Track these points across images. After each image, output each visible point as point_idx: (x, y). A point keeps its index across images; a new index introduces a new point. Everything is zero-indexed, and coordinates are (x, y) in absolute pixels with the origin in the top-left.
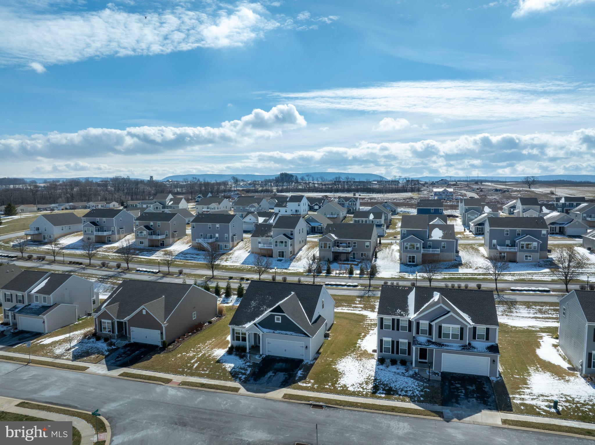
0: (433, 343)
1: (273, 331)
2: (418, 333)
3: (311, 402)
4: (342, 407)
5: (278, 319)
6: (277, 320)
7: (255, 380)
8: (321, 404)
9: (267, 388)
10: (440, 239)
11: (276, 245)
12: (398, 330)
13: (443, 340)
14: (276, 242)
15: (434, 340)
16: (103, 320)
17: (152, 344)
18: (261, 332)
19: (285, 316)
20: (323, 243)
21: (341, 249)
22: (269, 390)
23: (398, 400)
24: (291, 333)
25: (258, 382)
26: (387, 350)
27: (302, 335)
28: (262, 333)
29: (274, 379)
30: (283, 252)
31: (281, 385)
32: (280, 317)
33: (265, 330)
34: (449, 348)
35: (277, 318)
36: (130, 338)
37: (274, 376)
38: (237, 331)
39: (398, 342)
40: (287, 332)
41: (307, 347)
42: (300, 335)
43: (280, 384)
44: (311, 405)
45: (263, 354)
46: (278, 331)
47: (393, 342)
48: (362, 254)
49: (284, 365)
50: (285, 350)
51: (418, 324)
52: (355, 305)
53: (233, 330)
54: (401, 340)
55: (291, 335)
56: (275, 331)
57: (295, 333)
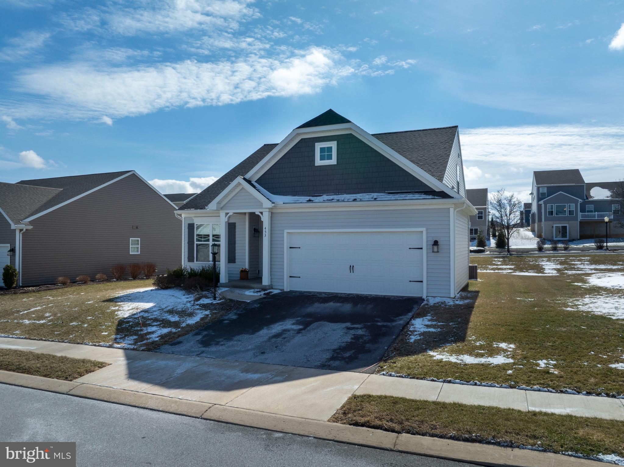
1: (308, 198)
5: (326, 155)
6: (322, 158)
10: (610, 198)
18: (265, 203)
24: (375, 195)
28: (270, 205)
32: (333, 145)
33: (280, 199)
38: (201, 231)
40: (358, 196)
41: (436, 243)
42: (409, 196)
43: (328, 355)
46: (325, 197)
49: (347, 308)
50: (352, 268)
52: (495, 267)
53: (191, 227)
55: (376, 203)
56: (312, 198)
57: (389, 193)
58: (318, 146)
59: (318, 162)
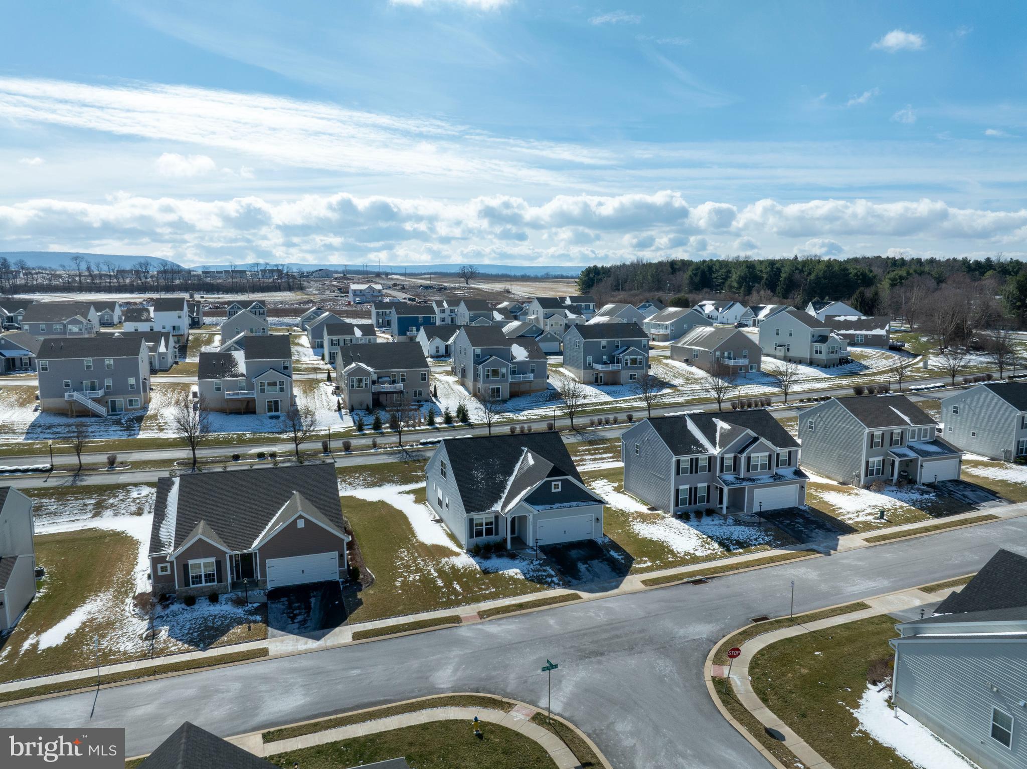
0: (744, 479)
2: (722, 471)
6: (555, 488)
7: (576, 578)
10: (528, 359)
11: (263, 391)
12: (696, 472)
13: (752, 474)
14: (262, 384)
15: (742, 476)
16: (191, 562)
17: (316, 581)
18: (532, 511)
19: (567, 479)
20: (355, 379)
21: (387, 387)
22: (614, 583)
24: (575, 503)
25: (584, 580)
26: (684, 502)
28: (536, 512)
29: (597, 569)
30: (276, 403)
32: (560, 483)
33: (538, 507)
34: (762, 482)
35: (555, 485)
36: (265, 582)
37: (591, 567)
38: (478, 522)
39: (696, 488)
40: (571, 504)
41: (598, 519)
42: (590, 503)
43: (614, 573)
44: (688, 582)
45: (533, 546)
46: (558, 505)
47: (691, 489)
48: (415, 392)
49: (581, 552)
50: (565, 532)
51: (722, 459)
53: (470, 520)
54: (699, 485)
55: (578, 506)
56: (552, 506)
57: (581, 502)
58: (553, 483)
59: (553, 490)
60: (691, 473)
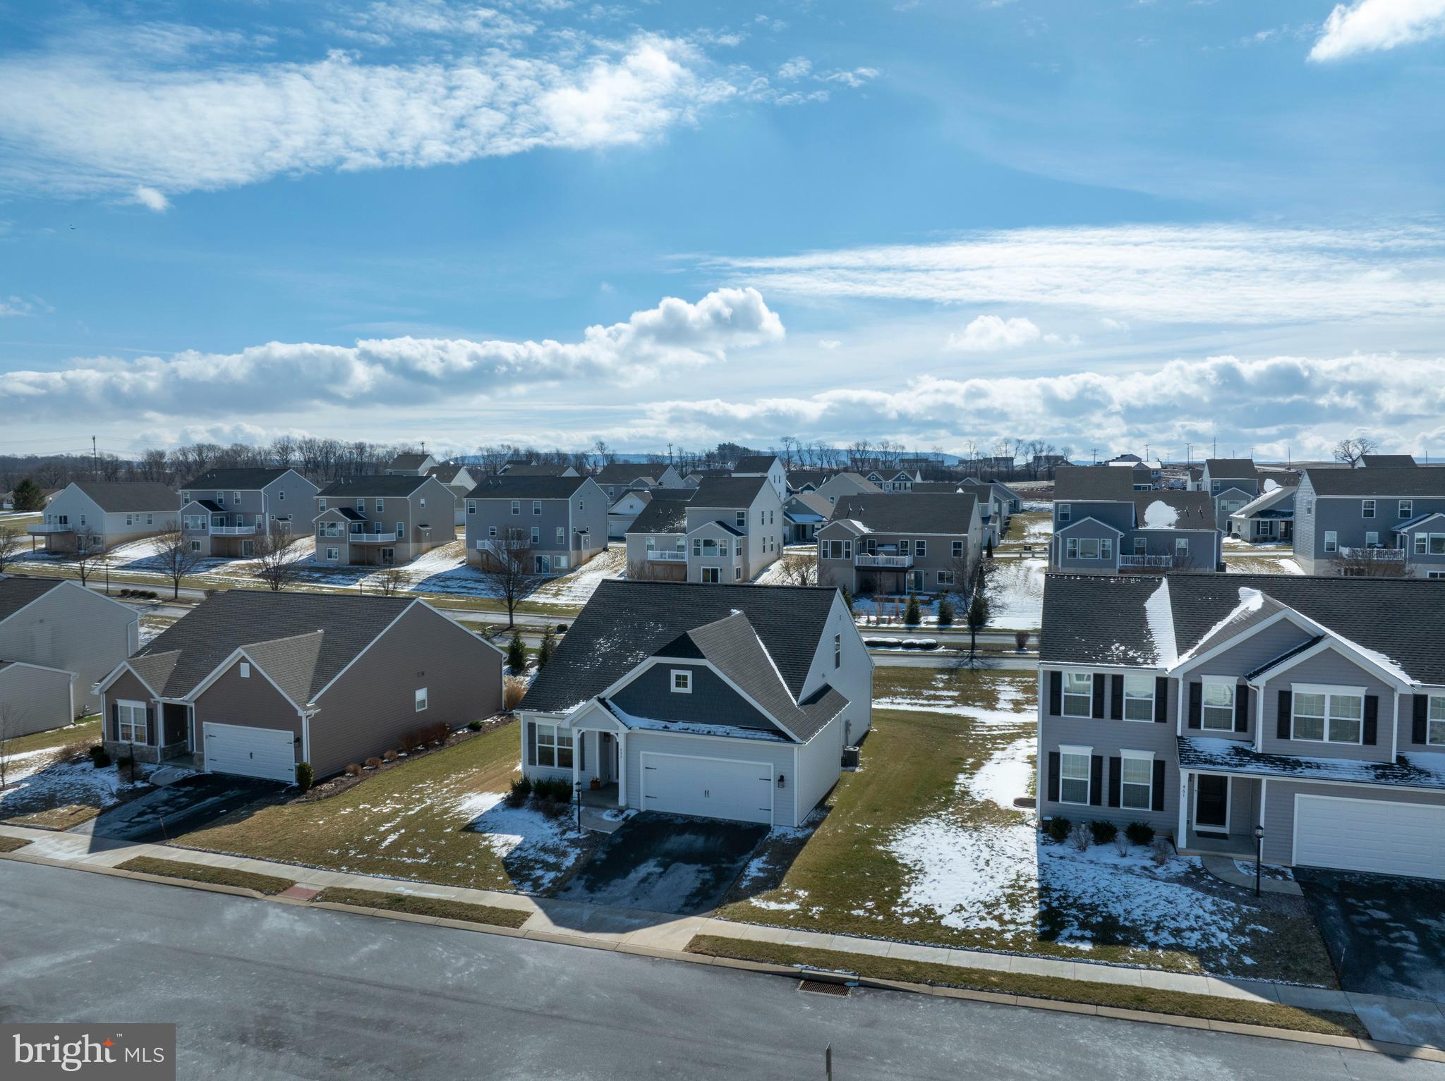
0: (1258, 757)
1: (664, 723)
2: (1194, 722)
3: (797, 968)
4: (923, 987)
5: (681, 685)
6: (678, 685)
7: (591, 888)
8: (839, 973)
9: (630, 917)
10: (1172, 528)
11: (697, 552)
12: (1117, 715)
13: (1295, 745)
14: (696, 542)
15: (1259, 748)
16: (121, 703)
17: (268, 777)
18: (622, 727)
19: (705, 668)
20: (830, 543)
21: (881, 559)
22: (637, 921)
23: (1149, 963)
24: (728, 728)
25: (598, 895)
26: (1075, 790)
27: (765, 735)
28: (626, 730)
29: (661, 884)
30: (715, 572)
31: (686, 905)
32: (689, 674)
33: (636, 722)
34: (1323, 773)
35: (678, 677)
36: (202, 759)
37: (661, 875)
38: (545, 732)
39: (1116, 763)
40: (713, 727)
41: (782, 779)
42: (759, 734)
43: (682, 902)
44: (797, 977)
45: (627, 807)
46: (681, 725)
47: (1097, 761)
48: (941, 577)
49: (699, 842)
50: (707, 793)
51: (1195, 690)
52: (932, 692)
53: (531, 727)
54: (1126, 755)
55: (728, 735)
56: (669, 724)
57: (741, 728)
58: (674, 673)
59: (674, 688)
60: (1098, 713)
